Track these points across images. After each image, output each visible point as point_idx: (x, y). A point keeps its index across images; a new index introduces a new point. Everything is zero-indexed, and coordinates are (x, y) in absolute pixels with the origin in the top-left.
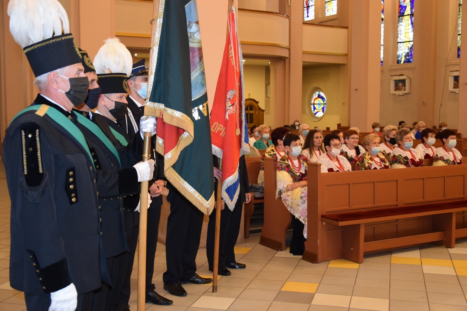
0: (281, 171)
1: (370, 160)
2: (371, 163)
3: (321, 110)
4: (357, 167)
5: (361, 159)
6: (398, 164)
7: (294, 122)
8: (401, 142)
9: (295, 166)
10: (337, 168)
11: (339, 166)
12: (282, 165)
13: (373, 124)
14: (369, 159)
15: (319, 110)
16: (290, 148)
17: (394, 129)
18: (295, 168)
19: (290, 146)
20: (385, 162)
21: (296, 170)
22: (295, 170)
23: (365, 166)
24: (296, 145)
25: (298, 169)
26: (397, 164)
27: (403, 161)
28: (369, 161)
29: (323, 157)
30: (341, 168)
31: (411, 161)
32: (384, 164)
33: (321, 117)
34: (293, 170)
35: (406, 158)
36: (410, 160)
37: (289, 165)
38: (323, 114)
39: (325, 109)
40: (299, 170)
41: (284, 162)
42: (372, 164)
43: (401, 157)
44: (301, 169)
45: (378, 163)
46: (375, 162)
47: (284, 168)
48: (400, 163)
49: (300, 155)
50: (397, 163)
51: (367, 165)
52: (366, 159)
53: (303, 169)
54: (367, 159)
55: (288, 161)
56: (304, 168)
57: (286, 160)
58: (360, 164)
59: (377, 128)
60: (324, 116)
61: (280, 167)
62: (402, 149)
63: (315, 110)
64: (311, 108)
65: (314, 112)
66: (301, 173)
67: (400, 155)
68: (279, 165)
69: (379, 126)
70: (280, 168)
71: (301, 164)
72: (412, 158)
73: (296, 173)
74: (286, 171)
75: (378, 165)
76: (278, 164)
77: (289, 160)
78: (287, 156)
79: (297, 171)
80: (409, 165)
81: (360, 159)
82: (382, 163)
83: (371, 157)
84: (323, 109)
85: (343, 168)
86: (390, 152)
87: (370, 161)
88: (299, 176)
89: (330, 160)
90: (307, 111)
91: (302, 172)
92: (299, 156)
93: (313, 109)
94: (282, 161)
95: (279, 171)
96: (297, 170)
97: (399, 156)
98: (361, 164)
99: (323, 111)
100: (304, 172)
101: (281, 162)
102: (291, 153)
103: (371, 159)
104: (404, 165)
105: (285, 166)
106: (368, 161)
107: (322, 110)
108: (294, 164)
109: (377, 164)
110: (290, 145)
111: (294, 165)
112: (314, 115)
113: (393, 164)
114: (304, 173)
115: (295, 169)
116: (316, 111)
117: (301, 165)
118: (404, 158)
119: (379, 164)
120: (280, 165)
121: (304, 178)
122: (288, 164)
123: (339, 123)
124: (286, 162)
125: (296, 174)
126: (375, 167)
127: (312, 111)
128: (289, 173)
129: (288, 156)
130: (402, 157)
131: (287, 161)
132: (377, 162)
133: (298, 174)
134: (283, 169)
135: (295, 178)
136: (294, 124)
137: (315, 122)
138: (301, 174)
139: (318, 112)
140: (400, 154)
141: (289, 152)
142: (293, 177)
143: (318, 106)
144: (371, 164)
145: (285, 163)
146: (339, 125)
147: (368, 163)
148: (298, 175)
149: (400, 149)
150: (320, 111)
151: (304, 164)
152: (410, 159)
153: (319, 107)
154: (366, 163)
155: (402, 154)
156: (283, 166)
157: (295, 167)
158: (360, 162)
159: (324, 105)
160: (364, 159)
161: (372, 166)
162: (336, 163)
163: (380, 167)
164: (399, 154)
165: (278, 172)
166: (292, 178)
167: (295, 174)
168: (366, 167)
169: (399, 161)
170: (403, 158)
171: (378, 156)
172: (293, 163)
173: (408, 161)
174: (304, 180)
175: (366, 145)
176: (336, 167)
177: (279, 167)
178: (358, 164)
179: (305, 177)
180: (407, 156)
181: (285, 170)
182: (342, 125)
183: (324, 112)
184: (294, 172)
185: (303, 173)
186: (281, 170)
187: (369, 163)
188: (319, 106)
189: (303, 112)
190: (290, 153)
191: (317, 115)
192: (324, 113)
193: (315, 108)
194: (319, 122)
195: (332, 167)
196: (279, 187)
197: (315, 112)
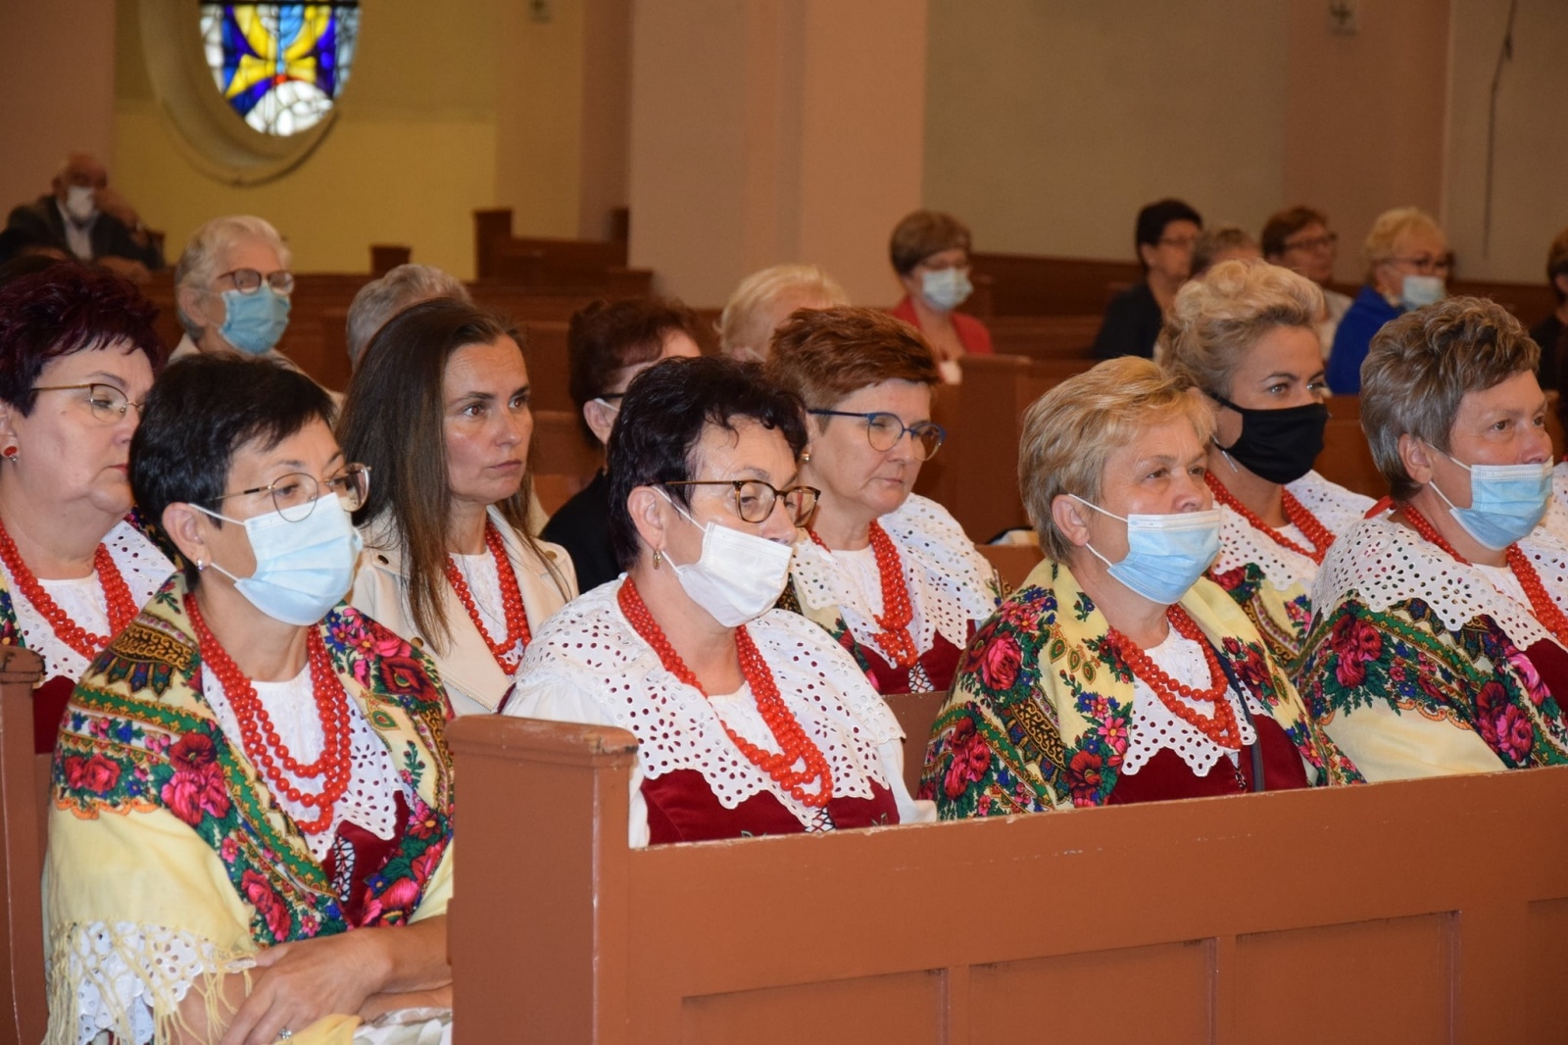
0: (107, 814)
1: (1103, 671)
2: (1122, 701)
3: (306, 69)
4: (958, 744)
5: (1008, 661)
6: (1394, 704)
7: (57, 183)
8: (1438, 456)
9: (283, 752)
10: (755, 772)
11: (770, 744)
12: (127, 734)
13: (898, 230)
14: (1090, 655)
15: (281, 68)
16: (218, 523)
17: (1279, 316)
18: (274, 774)
19: (215, 505)
20: (1268, 690)
21: (294, 796)
22: (281, 799)
23: (1053, 735)
24: (287, 490)
25: (315, 786)
26: (1379, 703)
27: (1448, 677)
28: (1090, 675)
29: (588, 639)
30: (799, 766)
31: (1535, 678)
32: (1257, 710)
33: (298, 137)
34: (263, 793)
35: (1485, 635)
36: (1525, 662)
37: (219, 731)
38: (325, 104)
39: (344, 56)
40: (326, 802)
41: (146, 695)
42: (1136, 719)
43: (1425, 626)
44: (353, 785)
45: (1197, 695)
46: (1162, 695)
47: (156, 766)
48: (1412, 695)
49: (331, 617)
50: (1381, 693)
51: (1073, 726)
52: (1056, 654)
53: (368, 788)
54: (1075, 661)
55: (199, 692)
56: (392, 773)
57: (177, 679)
58: (988, 713)
59: (941, 266)
60: (327, 127)
61: (104, 762)
62: (1431, 534)
63: (245, 60)
64: (199, 42)
65: (229, 82)
66: (347, 830)
67: (1418, 608)
68: (85, 730)
69: (967, 247)
70: (104, 775)
71: (355, 723)
72: (1545, 641)
73: (301, 830)
74: (178, 815)
75: (1198, 722)
76: (79, 721)
77: (209, 678)
78: (183, 622)
79: (300, 813)
80: (1523, 713)
81: (996, 655)
82: (1231, 695)
83: (1112, 630)
84: (324, 52)
85: (818, 767)
86: (1253, 559)
87: (1105, 683)
88: (329, 868)
89: (671, 680)
90: (160, 67)
91: (360, 822)
92: (324, 631)
93: (215, 57)
94: (121, 688)
95: (91, 812)
96: (307, 801)
97: (1404, 615)
98: (999, 711)
99: (325, 78)
100: (392, 820)
101: (118, 701)
102: (239, 584)
103: (1117, 653)
104: (1462, 714)
105: (168, 749)
106: (1079, 675)
107: (310, 62)
108: (269, 728)
109: (1188, 715)
110: (222, 486)
111: (274, 740)
112: (230, 113)
113: (1335, 703)
114: (388, 835)
115: (283, 786)
116: (249, 72)
117: (346, 744)
118: (1455, 635)
119: (1207, 710)
120: (97, 729)
121: (378, 894)
122: (206, 722)
123: (489, 202)
124: (178, 695)
125: (296, 842)
126: (1164, 742)
127: (208, 70)
128: (208, 839)
129: (197, 622)
130: (1439, 627)
131: (189, 692)
132: (1185, 691)
133: (321, 846)
134: (136, 789)
135: (278, 897)
136: (50, 203)
137: (238, 184)
138: (348, 850)
139: (267, 85)
140: (1421, 594)
141: (207, 579)
142: (254, 890)
143: (272, 24)
144: (1123, 716)
145: (170, 715)
146: (492, 225)
147: (1086, 702)
148: (321, 856)
149: (1408, 536)
150: (289, 79)
151: (393, 724)
152: (1523, 647)
153: (281, 36)
154: (1066, 704)
155: (1438, 594)
156: (138, 744)
157: (278, 763)
158: (990, 690)
159: (333, 18)
160: (1044, 655)
161: (1133, 735)
162: (741, 710)
163: (1221, 751)
164: (1407, 596)
165: (68, 823)
166: (244, 894)
167: (287, 846)
168: (1069, 755)
169: (1410, 674)
170: (1445, 639)
171: (1180, 619)
172: (258, 706)
173: (1508, 668)
174: (376, 922)
175: (1059, 491)
176: (736, 754)
177: (83, 760)
178: (972, 710)
179: (390, 883)
180: (1487, 620)
181: (158, 801)
182: (523, 227)
183: (338, 90)
184: (277, 822)
185: (374, 829)
186: (109, 791)
187: (1094, 697)
188: (284, 26)
189: (129, 82)
190: (229, 584)
191: (255, 120)
192: (329, 93)
193: (237, 47)
194: (284, 185)
195: (695, 765)
196: (82, 1008)
197: (239, 84)
